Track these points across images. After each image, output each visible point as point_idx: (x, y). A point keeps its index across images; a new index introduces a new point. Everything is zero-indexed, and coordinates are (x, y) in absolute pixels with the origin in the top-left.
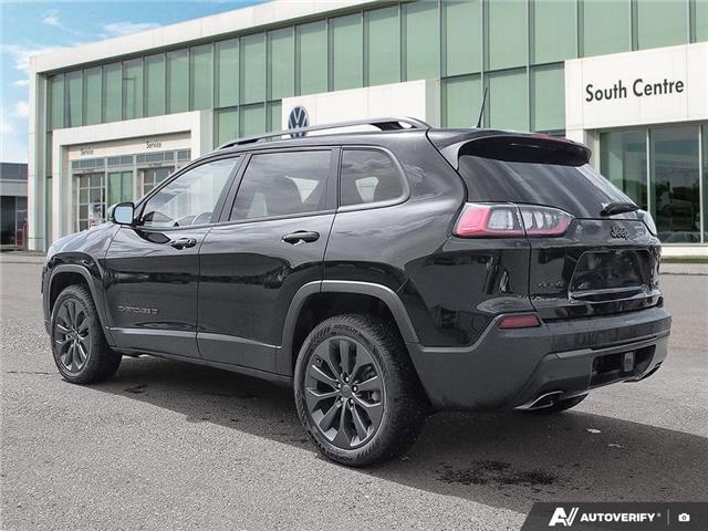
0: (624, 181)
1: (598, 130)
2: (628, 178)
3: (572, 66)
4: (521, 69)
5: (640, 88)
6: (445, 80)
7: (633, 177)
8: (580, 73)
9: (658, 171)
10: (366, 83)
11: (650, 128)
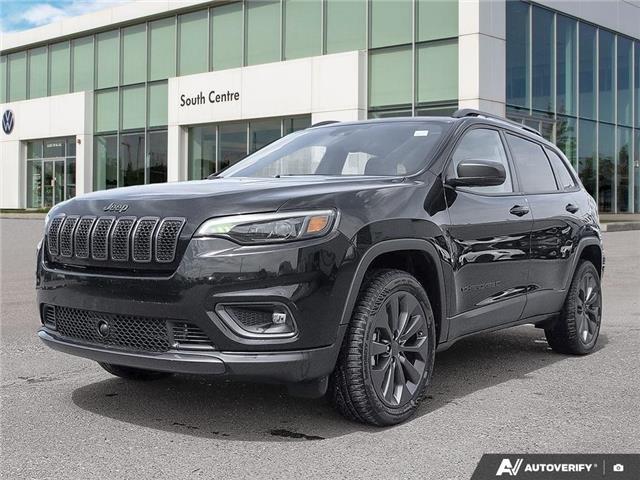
0: (202, 160)
1: (187, 126)
2: (205, 159)
3: (173, 82)
4: (141, 85)
5: (213, 97)
6: (97, 92)
7: (207, 158)
8: (178, 87)
9: (222, 153)
10: (49, 94)
11: (218, 124)
